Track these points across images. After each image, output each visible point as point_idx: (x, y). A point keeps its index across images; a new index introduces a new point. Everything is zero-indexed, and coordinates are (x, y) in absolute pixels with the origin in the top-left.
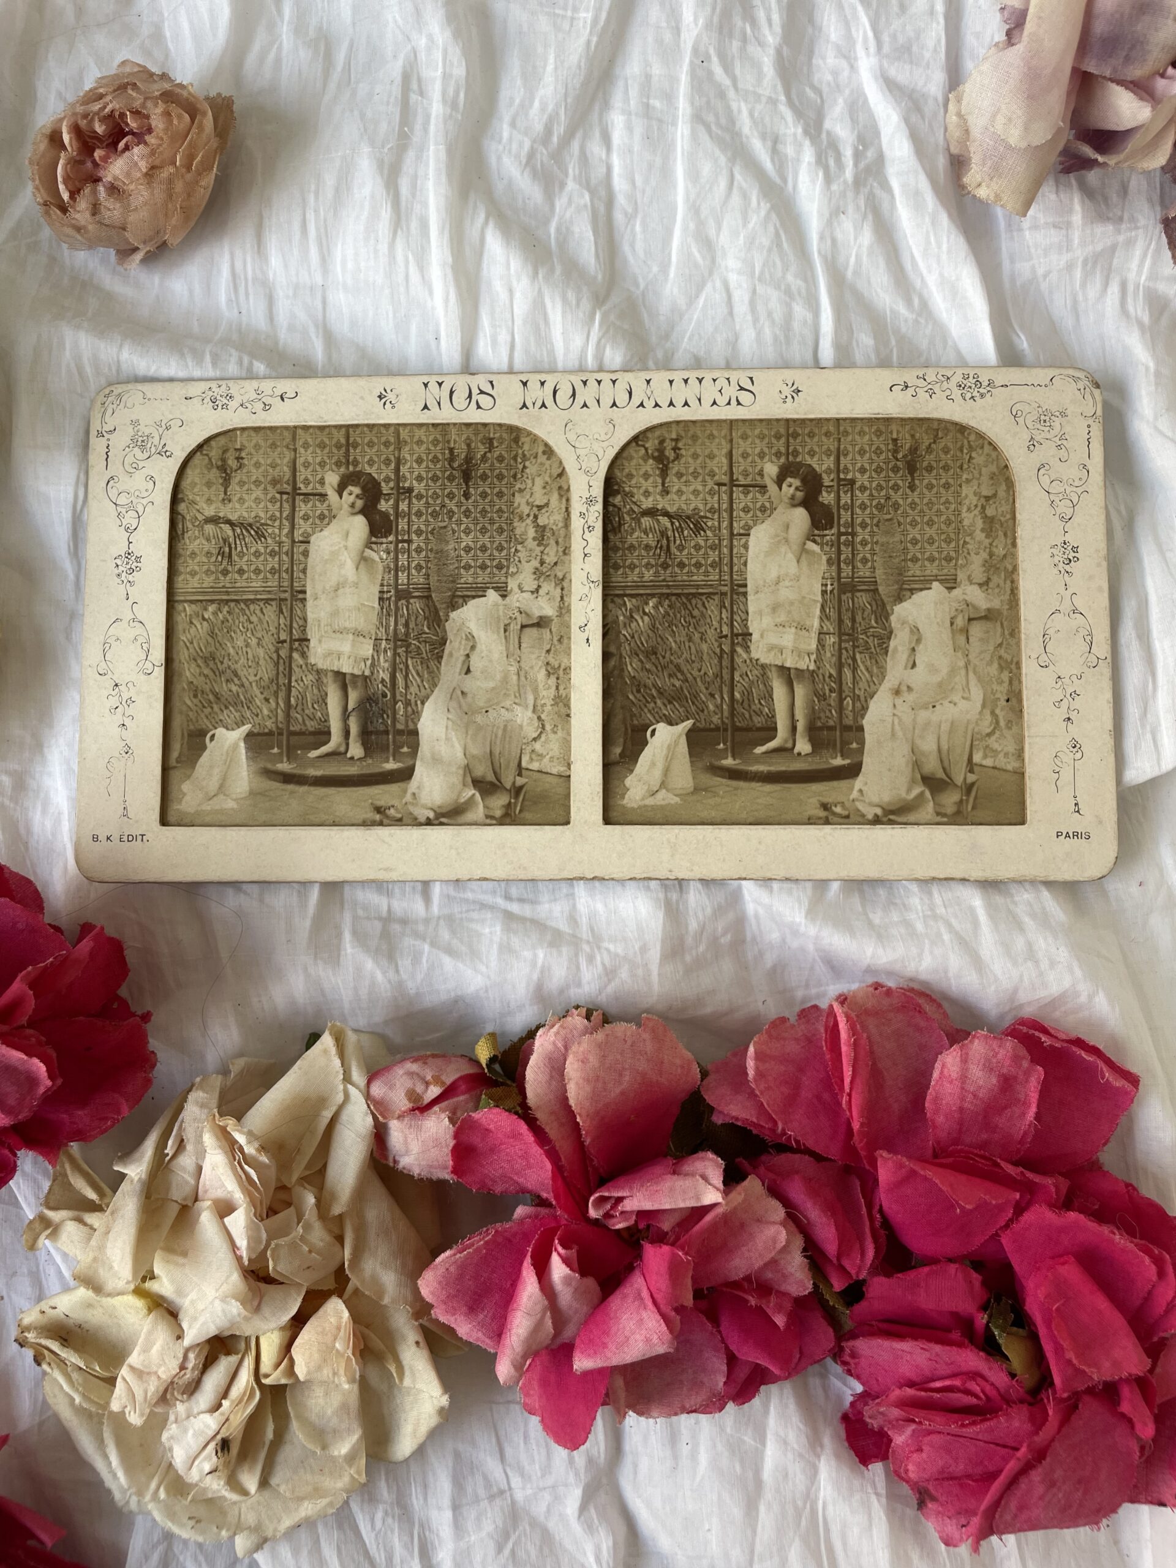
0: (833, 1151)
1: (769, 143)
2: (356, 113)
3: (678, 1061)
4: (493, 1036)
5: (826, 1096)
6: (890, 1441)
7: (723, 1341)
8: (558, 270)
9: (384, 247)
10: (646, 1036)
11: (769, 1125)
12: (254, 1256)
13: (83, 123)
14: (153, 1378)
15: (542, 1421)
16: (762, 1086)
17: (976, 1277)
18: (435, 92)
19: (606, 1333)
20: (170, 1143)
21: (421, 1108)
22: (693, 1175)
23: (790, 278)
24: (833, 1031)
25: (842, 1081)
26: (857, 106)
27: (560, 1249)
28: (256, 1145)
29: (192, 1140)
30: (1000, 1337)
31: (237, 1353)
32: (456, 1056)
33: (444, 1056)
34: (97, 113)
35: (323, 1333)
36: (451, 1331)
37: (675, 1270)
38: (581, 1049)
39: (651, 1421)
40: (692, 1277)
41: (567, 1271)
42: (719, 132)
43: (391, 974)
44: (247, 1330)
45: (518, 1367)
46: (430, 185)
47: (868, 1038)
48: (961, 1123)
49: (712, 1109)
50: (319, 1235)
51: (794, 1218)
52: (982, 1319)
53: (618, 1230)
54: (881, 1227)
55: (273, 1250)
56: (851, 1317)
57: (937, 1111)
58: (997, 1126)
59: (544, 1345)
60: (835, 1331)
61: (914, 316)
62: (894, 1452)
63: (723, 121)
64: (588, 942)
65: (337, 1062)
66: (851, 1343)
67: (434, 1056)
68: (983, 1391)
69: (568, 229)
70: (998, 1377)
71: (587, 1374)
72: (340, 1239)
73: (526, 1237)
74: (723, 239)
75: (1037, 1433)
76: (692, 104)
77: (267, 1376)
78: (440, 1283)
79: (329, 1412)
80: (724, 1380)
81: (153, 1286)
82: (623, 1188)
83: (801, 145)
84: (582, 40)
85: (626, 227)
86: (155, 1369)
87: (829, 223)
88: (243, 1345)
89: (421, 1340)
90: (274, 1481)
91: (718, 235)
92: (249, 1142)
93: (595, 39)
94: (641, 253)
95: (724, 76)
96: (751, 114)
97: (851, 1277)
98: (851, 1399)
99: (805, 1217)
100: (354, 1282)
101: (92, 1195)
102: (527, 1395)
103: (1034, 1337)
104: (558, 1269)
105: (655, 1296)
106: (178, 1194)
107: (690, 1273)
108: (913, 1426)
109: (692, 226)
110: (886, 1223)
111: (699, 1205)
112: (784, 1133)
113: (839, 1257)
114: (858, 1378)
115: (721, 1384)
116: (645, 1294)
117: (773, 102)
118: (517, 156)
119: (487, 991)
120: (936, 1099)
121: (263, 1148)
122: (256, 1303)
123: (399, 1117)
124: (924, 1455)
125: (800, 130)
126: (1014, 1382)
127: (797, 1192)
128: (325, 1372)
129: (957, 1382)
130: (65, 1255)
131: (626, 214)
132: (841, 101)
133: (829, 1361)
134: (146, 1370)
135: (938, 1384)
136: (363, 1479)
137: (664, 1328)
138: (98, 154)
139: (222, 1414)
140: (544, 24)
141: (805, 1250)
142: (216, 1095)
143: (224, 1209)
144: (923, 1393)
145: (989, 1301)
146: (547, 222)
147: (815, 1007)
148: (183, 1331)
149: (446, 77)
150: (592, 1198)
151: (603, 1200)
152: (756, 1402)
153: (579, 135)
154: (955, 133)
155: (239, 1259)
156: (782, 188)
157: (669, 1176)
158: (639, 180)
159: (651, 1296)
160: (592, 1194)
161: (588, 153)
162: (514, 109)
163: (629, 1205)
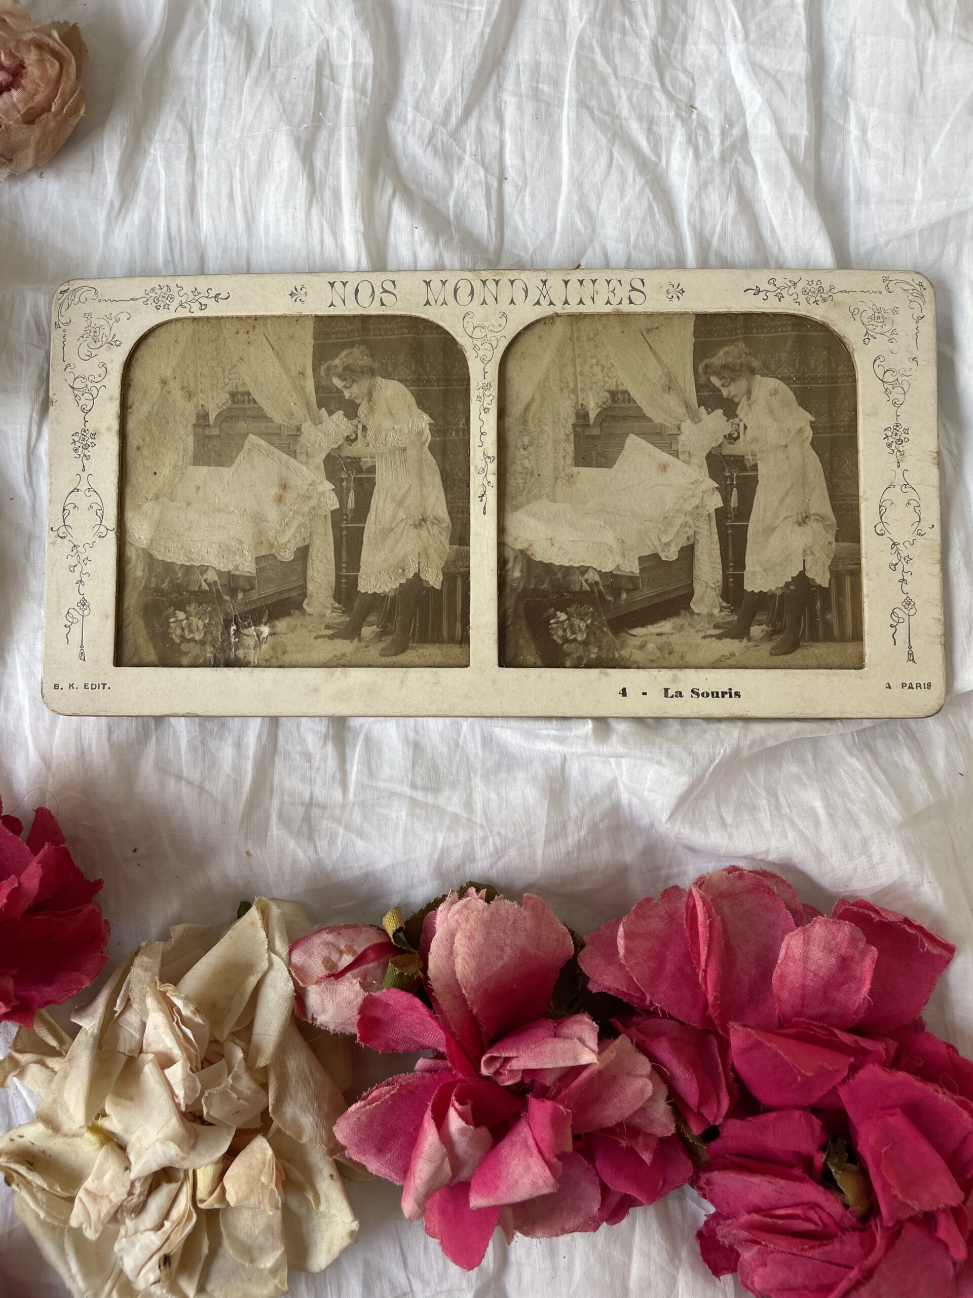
0: (693, 1018)
2: (276, 95)
3: (554, 935)
4: (398, 908)
5: (686, 969)
6: (738, 1255)
7: (597, 1175)
8: (456, 238)
9: (301, 214)
10: (527, 913)
11: (638, 994)
12: (190, 1103)
14: (106, 1201)
15: (442, 1243)
16: (631, 961)
17: (817, 1122)
18: (346, 79)
19: (498, 1176)
20: (119, 1001)
21: (336, 975)
22: (571, 1038)
24: (692, 911)
25: (699, 957)
27: (456, 1104)
28: (192, 1008)
29: (137, 1000)
30: (836, 1172)
31: (176, 1181)
32: (365, 926)
33: (355, 927)
35: (250, 1167)
36: (363, 1167)
37: (556, 1122)
39: (534, 1240)
40: (572, 1126)
41: (463, 1124)
42: (601, 116)
43: (311, 853)
44: (186, 1165)
45: (421, 1204)
46: (342, 160)
47: (721, 918)
48: (803, 997)
49: (587, 979)
50: (246, 1084)
51: (659, 1071)
52: (821, 1158)
53: (508, 1086)
54: (734, 1082)
55: (207, 1099)
56: (708, 1152)
57: (782, 987)
58: (835, 1000)
59: (444, 1184)
60: (694, 1163)
62: (742, 1265)
63: (604, 105)
64: (482, 826)
65: (263, 934)
66: (707, 1175)
67: (347, 927)
68: (820, 1219)
69: (464, 202)
70: (833, 1207)
71: (480, 1210)
72: (265, 1086)
73: (427, 1092)
74: (603, 210)
75: (866, 1257)
76: (577, 90)
77: (203, 1201)
78: (352, 1129)
79: (256, 1232)
80: (598, 1206)
81: (105, 1123)
82: (511, 1049)
83: (673, 126)
84: (477, 31)
85: (517, 199)
86: (106, 1193)
87: (698, 195)
88: (182, 1175)
89: (334, 1173)
90: (210, 1287)
91: (598, 207)
92: (185, 1005)
93: (488, 30)
94: (529, 222)
95: (605, 65)
96: (629, 99)
97: (709, 1123)
98: (705, 1218)
99: (670, 1071)
100: (276, 1124)
101: (53, 1042)
102: (428, 1220)
103: (864, 1173)
104: (455, 1122)
105: (540, 1145)
106: (125, 1046)
107: (570, 1123)
108: (759, 1246)
109: (575, 198)
110: (738, 1079)
111: (577, 1064)
112: (651, 1003)
113: (699, 1108)
114: (712, 1201)
115: (596, 1209)
116: (531, 1142)
117: (649, 87)
118: (420, 136)
119: (394, 868)
120: (782, 977)
121: (197, 1011)
122: (192, 1142)
123: (316, 983)
124: (768, 1269)
125: (670, 111)
126: (848, 1213)
127: (663, 1050)
128: (252, 1200)
129: (798, 1211)
130: (30, 1092)
131: (517, 184)
132: (710, 83)
133: (687, 1188)
134: (100, 1194)
135: (782, 1212)
136: (285, 1288)
137: (548, 1173)
139: (164, 1233)
140: (443, 15)
141: (667, 1101)
142: (159, 959)
143: (165, 1062)
144: (768, 1220)
145: (827, 1142)
146: (446, 195)
147: (676, 888)
148: (130, 1163)
150: (484, 1058)
151: (493, 1059)
152: (624, 1222)
153: (475, 114)
155: (177, 1105)
156: (656, 165)
157: (551, 1039)
158: (528, 156)
159: (537, 1144)
160: (484, 1053)
161: (484, 131)
162: (417, 93)
163: (516, 1065)
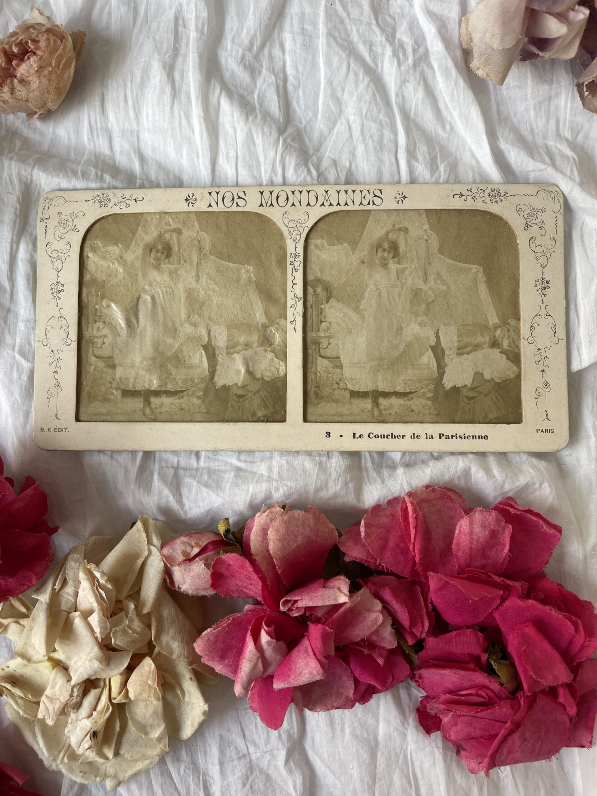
0: (406, 573)
1: (368, 47)
2: (151, 38)
3: (327, 530)
4: (226, 520)
5: (402, 545)
6: (441, 720)
7: (352, 672)
8: (259, 116)
9: (167, 109)
10: (310, 517)
11: (373, 561)
12: (103, 637)
13: (7, 47)
14: (58, 701)
15: (260, 715)
16: (369, 540)
17: (481, 635)
18: (192, 26)
19: (290, 670)
21: (189, 559)
22: (333, 588)
23: (381, 116)
24: (405, 510)
25: (410, 536)
26: (413, 26)
27: (265, 627)
28: (106, 579)
29: (72, 578)
30: (495, 665)
31: (99, 688)
32: (208, 533)
33: (201, 533)
34: (14, 41)
35: (142, 676)
37: (325, 637)
38: (276, 524)
39: (316, 714)
40: (334, 640)
41: (269, 638)
42: (342, 41)
44: (104, 676)
45: (246, 688)
46: (191, 75)
47: (423, 514)
48: (471, 555)
49: (344, 554)
50: (137, 625)
51: (387, 609)
52: (485, 656)
53: (296, 617)
54: (432, 611)
55: (113, 634)
56: (418, 659)
57: (458, 550)
58: (489, 556)
59: (259, 676)
60: (410, 666)
61: (447, 135)
62: (443, 726)
63: (343, 36)
65: (144, 535)
66: (419, 672)
67: (196, 533)
68: (487, 695)
69: (264, 95)
70: (494, 686)
71: (281, 691)
72: (149, 626)
73: (249, 621)
74: (346, 97)
75: (515, 715)
76: (327, 27)
77: (115, 698)
78: (205, 645)
79: (148, 716)
80: (353, 692)
82: (298, 595)
83: (385, 47)
85: (294, 93)
86: (58, 697)
87: (401, 87)
88: (102, 683)
89: (193, 676)
90: (122, 752)
91: (343, 96)
92: (102, 577)
94: (303, 106)
95: (343, 12)
96: (358, 31)
97: (417, 637)
98: (421, 699)
99: (393, 608)
100: (157, 648)
101: (24, 610)
102: (252, 702)
103: (512, 665)
104: (264, 638)
105: (315, 650)
106: (64, 606)
107: (333, 638)
108: (452, 713)
109: (329, 91)
110: (435, 609)
111: (337, 603)
112: (380, 565)
113: (410, 628)
114: (423, 689)
115: (352, 694)
116: (310, 649)
117: (369, 24)
118: (236, 58)
120: (458, 544)
121: (109, 580)
122: (107, 661)
123: (178, 565)
124: (458, 727)
125: (384, 39)
126: (503, 688)
127: (388, 595)
128: (144, 696)
129: (473, 691)
131: (294, 86)
132: (405, 22)
133: (409, 681)
134: (54, 697)
135: (464, 692)
136: (167, 749)
137: (319, 666)
138: (14, 63)
139: (93, 719)
141: (392, 625)
144: (456, 697)
145: (488, 647)
146: (252, 92)
147: (396, 498)
148: (71, 677)
149: (196, 16)
150: (282, 601)
151: (287, 602)
153: (268, 46)
154: (464, 38)
155: (96, 639)
156: (375, 70)
157: (321, 589)
158: (300, 68)
159: (313, 650)
160: (282, 598)
161: (273, 55)
162: (233, 33)
163: (300, 604)
